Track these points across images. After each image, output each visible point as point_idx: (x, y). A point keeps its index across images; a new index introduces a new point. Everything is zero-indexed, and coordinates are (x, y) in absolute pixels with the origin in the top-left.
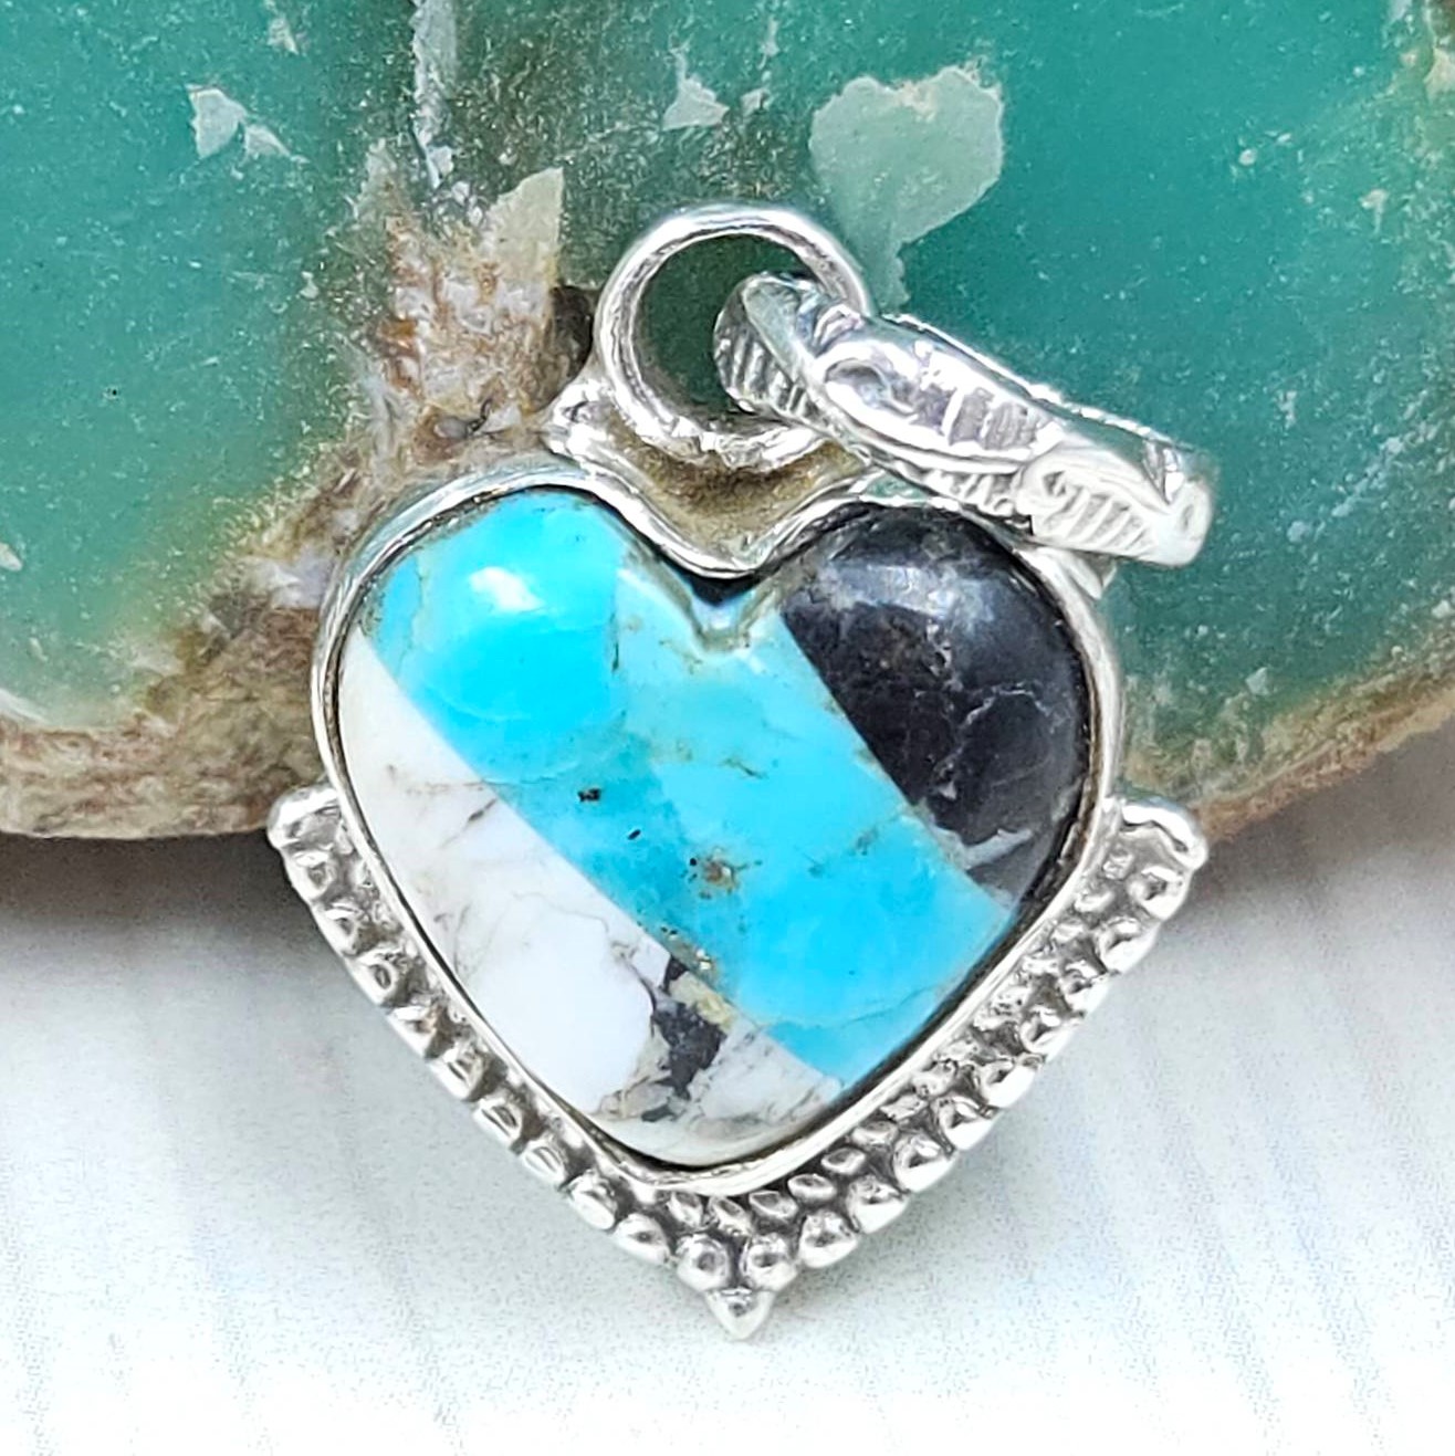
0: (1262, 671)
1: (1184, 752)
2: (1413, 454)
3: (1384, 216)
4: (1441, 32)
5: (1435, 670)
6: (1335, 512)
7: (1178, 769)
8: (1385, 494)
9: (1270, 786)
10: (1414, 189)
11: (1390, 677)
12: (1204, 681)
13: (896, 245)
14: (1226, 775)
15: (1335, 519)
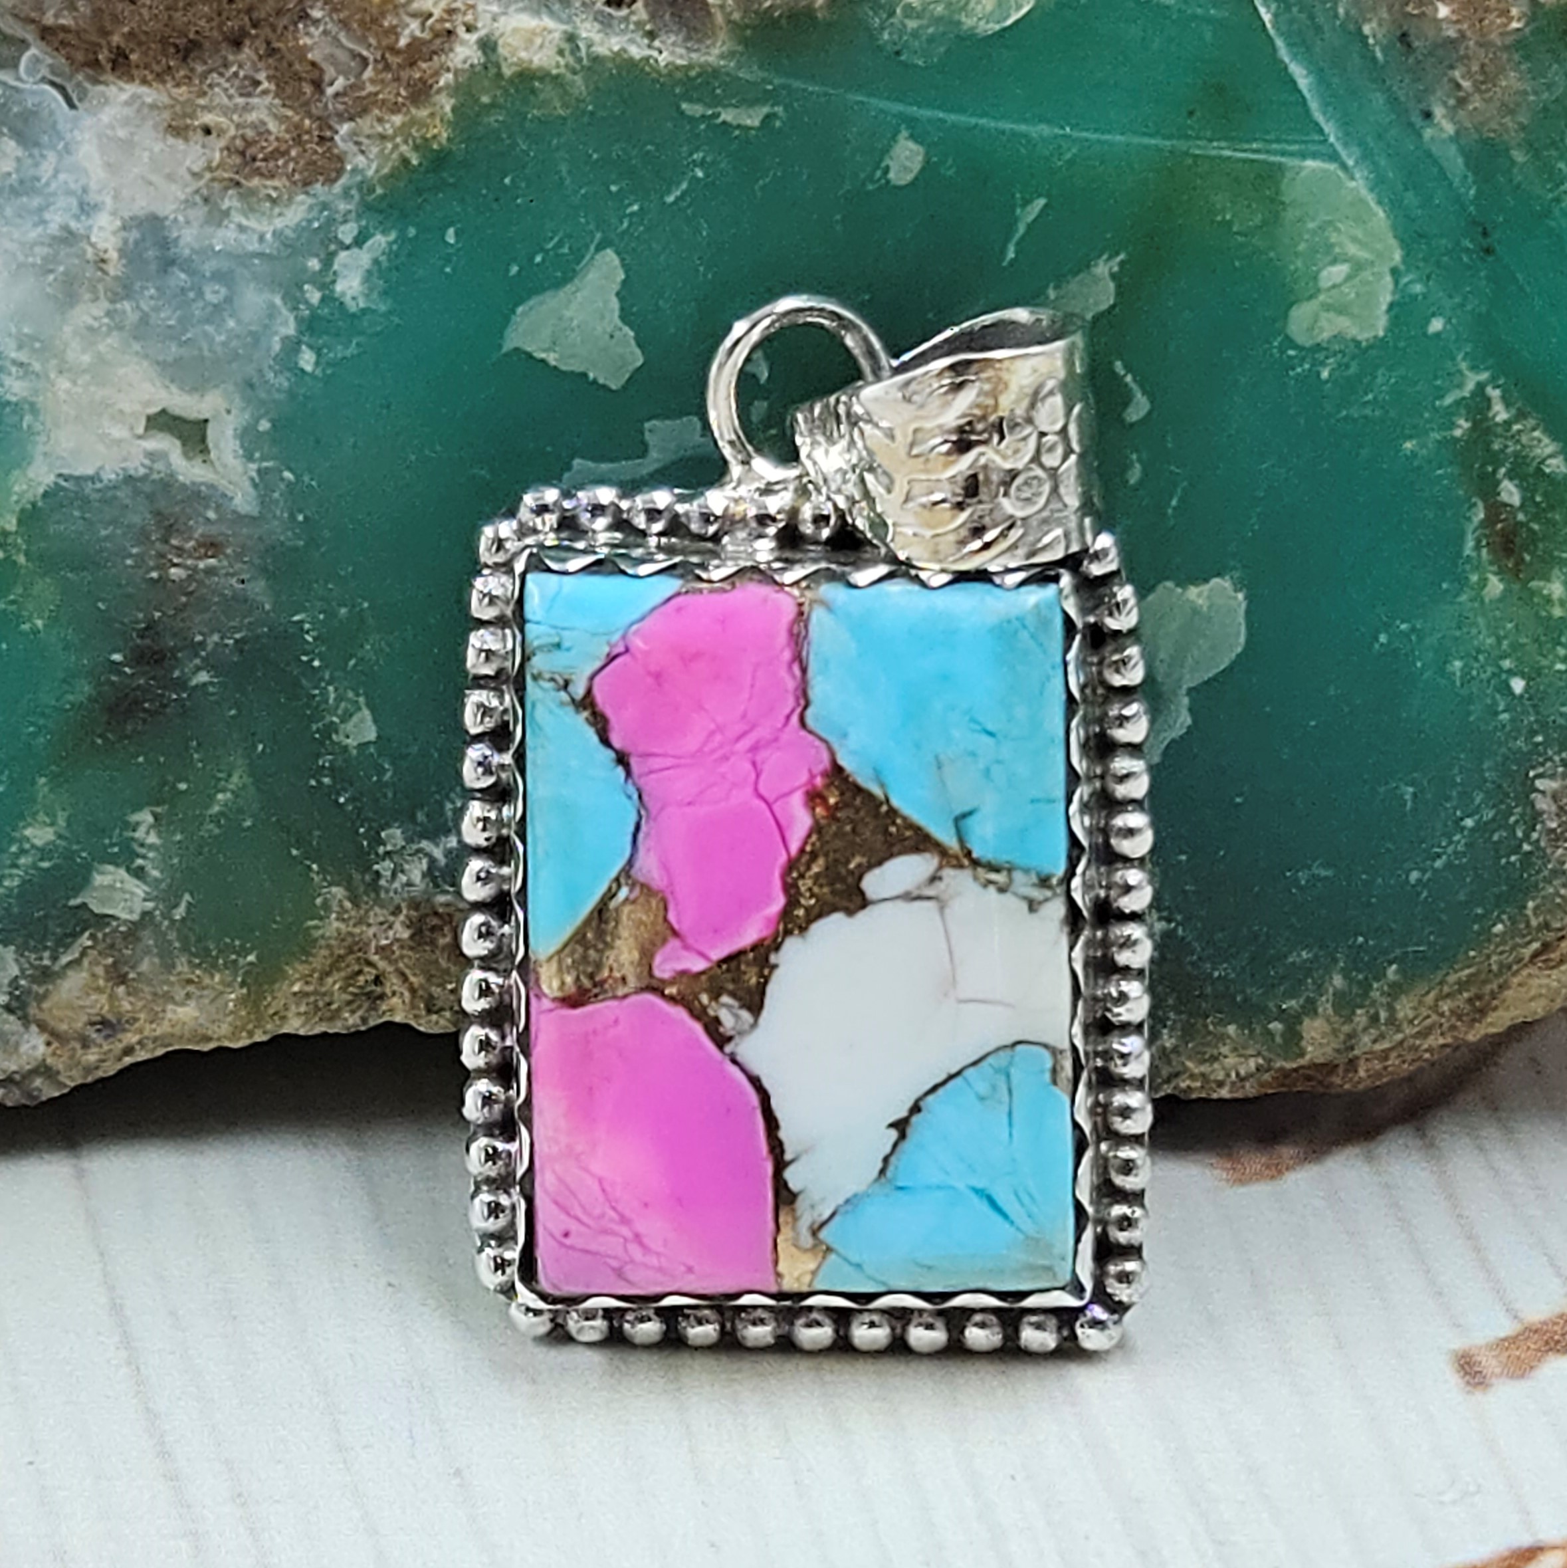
0: (1394, 967)
1: (1349, 1019)
2: (1480, 827)
3: (1462, 677)
4: (1491, 563)
5: (1495, 968)
6: (1438, 864)
7: (1346, 1029)
8: (1464, 854)
9: (1401, 1043)
10: (1476, 659)
11: (1467, 972)
12: (1359, 971)
13: (1185, 687)
14: (1374, 1032)
15: (1435, 871)
